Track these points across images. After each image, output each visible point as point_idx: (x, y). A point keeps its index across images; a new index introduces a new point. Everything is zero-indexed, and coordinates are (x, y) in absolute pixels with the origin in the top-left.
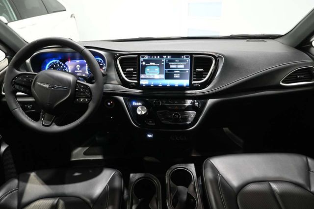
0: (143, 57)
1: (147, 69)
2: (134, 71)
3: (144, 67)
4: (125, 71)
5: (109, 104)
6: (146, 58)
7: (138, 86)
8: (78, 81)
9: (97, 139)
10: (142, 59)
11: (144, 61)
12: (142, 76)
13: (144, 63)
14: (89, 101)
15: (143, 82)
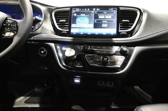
0: (75, 10)
1: (78, 20)
2: (66, 22)
3: (75, 18)
4: (59, 22)
5: (42, 52)
6: (78, 10)
7: (69, 34)
8: (8, 18)
9: (36, 90)
10: (73, 11)
11: (76, 12)
12: (73, 25)
13: (75, 15)
14: (14, 36)
15: (74, 31)
